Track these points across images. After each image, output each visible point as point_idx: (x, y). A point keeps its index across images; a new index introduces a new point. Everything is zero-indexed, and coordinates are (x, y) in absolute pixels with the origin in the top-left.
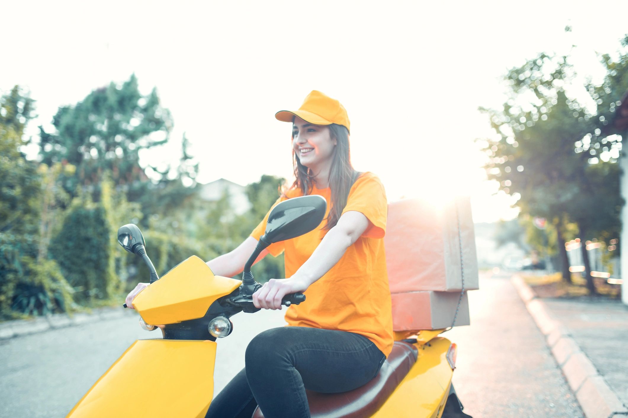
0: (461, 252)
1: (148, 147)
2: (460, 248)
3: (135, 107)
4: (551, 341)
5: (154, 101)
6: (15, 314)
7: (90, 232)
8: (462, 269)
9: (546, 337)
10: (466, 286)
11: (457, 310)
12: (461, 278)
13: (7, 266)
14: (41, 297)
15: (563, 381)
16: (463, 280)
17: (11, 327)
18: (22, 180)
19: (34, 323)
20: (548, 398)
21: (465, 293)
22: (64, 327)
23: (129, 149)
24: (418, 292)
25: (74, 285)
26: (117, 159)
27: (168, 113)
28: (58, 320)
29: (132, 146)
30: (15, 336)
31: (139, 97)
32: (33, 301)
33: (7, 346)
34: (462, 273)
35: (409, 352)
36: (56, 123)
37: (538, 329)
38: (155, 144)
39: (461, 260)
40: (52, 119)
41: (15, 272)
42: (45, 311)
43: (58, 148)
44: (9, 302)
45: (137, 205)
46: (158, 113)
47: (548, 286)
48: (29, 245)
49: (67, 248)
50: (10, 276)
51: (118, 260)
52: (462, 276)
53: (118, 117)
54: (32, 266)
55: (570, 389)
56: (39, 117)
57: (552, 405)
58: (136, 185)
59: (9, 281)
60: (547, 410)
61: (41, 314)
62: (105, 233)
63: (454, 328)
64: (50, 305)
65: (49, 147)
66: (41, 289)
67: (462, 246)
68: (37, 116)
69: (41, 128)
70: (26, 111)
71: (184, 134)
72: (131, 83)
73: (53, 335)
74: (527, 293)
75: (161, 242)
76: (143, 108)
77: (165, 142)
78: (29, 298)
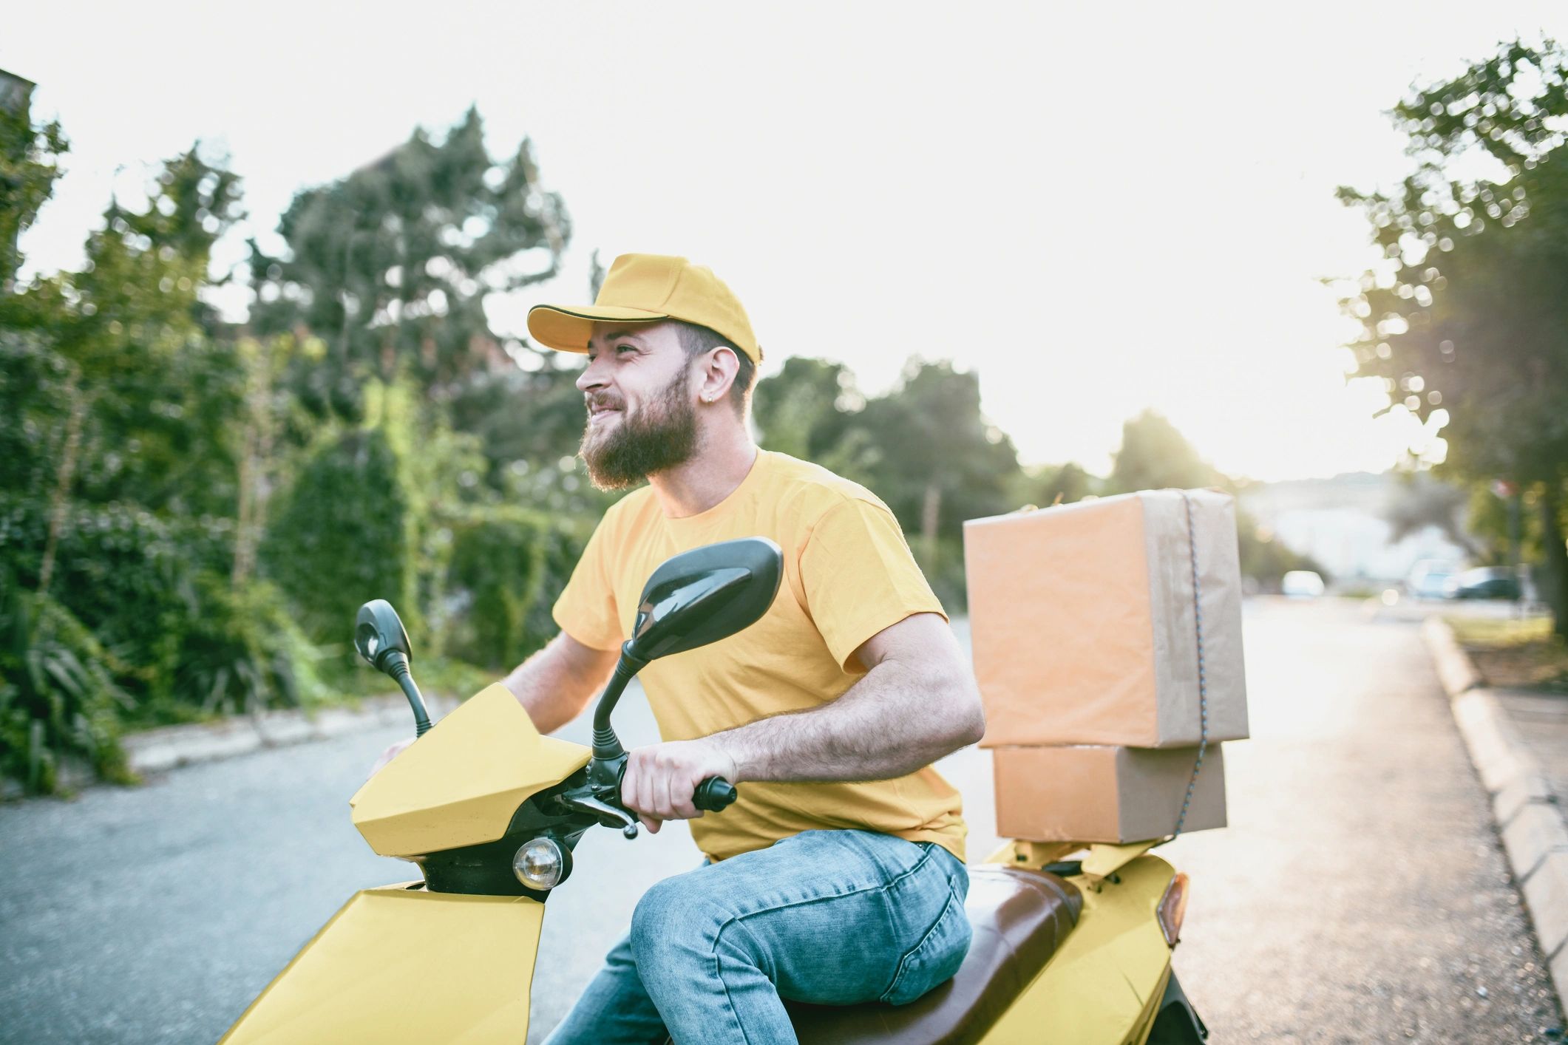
0: (1199, 647)
1: (509, 289)
2: (1199, 637)
3: (477, 190)
4: (1503, 809)
5: (522, 173)
6: (181, 708)
7: (357, 511)
8: (1202, 689)
9: (1491, 796)
10: (1211, 734)
11: (1189, 793)
12: (1197, 714)
13: (161, 596)
14: (242, 670)
15: (1518, 925)
16: (1203, 719)
17: (171, 742)
18: (200, 381)
19: (224, 734)
20: (1475, 970)
21: (1213, 748)
22: (295, 742)
23: (461, 295)
24: (1087, 747)
25: (321, 639)
26: (432, 318)
27: (558, 205)
28: (281, 726)
29: (466, 287)
30: (182, 764)
31: (486, 165)
32: (222, 679)
33: (162, 790)
34: (1202, 699)
35: (1057, 903)
36: (287, 229)
37: (1475, 773)
38: (527, 281)
39: (1201, 668)
40: (277, 222)
41: (182, 608)
42: (249, 702)
43: (294, 291)
44: (169, 680)
45: (473, 440)
46: (534, 203)
47: (1515, 653)
48: (214, 543)
49: (302, 550)
50: (170, 619)
51: (425, 579)
52: (1202, 709)
53: (434, 214)
54: (219, 595)
55: (1536, 946)
56: (250, 217)
57: (1482, 991)
58: (479, 382)
59: (166, 630)
60: (1467, 1003)
61: (241, 710)
62: (392, 512)
63: (1181, 837)
64: (261, 689)
65: (271, 292)
66: (240, 649)
67: (1203, 632)
68: (244, 216)
69: (251, 242)
70: (219, 201)
71: (594, 256)
72: (470, 129)
73: (269, 761)
74: (1456, 671)
75: (530, 531)
76: (496, 191)
77: (550, 274)
78: (213, 669)
